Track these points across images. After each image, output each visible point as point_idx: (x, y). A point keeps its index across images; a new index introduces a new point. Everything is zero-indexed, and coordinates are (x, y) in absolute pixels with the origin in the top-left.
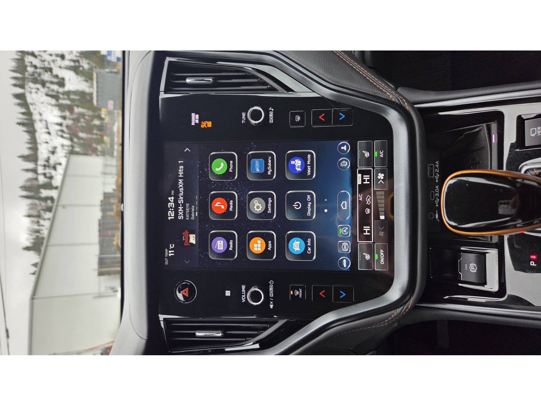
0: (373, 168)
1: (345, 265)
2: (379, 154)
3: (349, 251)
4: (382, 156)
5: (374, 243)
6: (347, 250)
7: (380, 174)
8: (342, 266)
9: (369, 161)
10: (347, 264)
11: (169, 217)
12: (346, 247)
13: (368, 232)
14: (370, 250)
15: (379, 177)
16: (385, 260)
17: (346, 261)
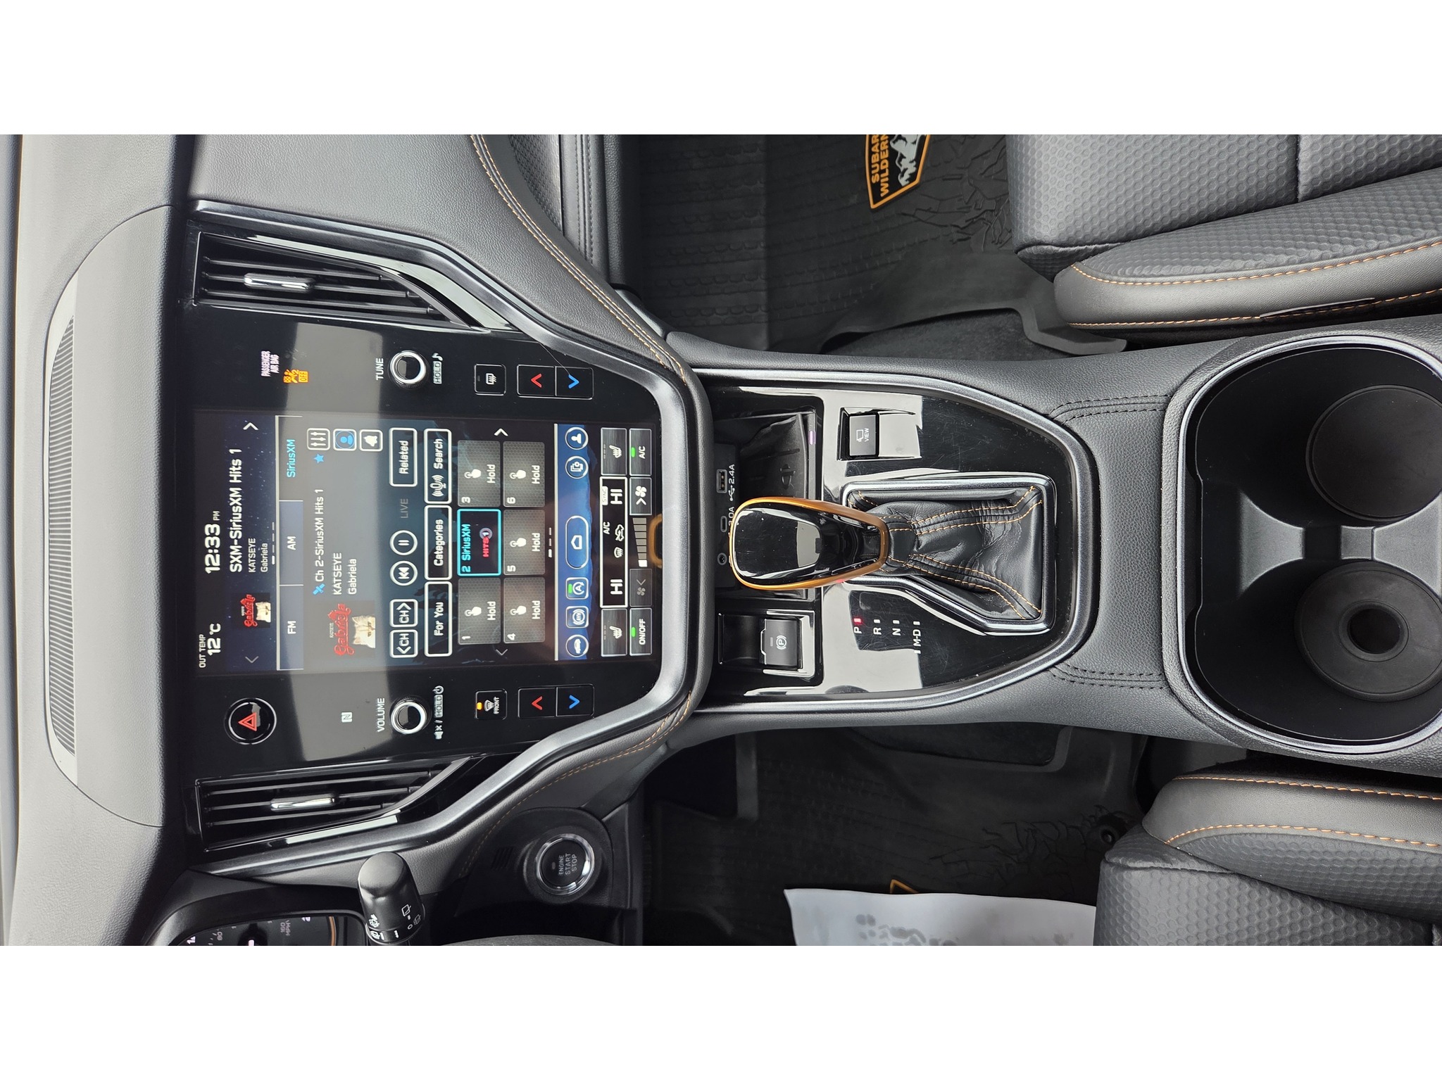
0: (628, 477)
1: (578, 650)
2: (638, 453)
3: (585, 624)
4: (642, 456)
5: (629, 608)
6: (581, 622)
7: (638, 488)
8: (573, 651)
9: (621, 466)
10: (583, 648)
11: (209, 566)
12: (580, 617)
13: (620, 589)
14: (622, 620)
15: (637, 494)
16: (647, 638)
17: (580, 642)
